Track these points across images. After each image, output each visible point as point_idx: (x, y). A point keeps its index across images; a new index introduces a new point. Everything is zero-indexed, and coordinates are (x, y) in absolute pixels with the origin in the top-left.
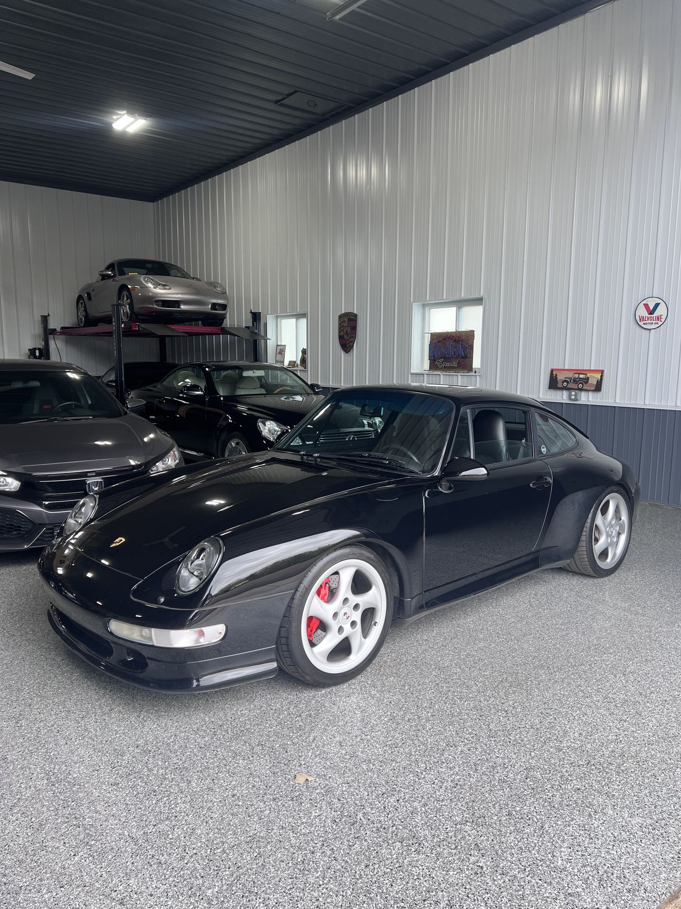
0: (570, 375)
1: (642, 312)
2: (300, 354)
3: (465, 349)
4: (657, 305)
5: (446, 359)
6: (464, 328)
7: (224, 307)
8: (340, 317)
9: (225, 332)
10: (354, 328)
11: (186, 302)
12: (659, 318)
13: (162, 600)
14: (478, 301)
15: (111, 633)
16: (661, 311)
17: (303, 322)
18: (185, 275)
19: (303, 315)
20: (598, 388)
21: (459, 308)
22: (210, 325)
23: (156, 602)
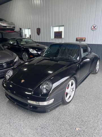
0: (80, 39)
1: (93, 27)
2: (29, 36)
3: (61, 34)
4: (95, 26)
5: (57, 36)
6: (60, 31)
7: (15, 27)
8: (37, 29)
9: (15, 32)
10: (40, 31)
11: (8, 26)
12: (95, 29)
13: (40, 95)
14: (63, 26)
15: (29, 103)
16: (96, 27)
17: (30, 30)
18: (6, 21)
19: (30, 29)
20: (85, 41)
21: (59, 27)
22: (12, 31)
23: (39, 96)
